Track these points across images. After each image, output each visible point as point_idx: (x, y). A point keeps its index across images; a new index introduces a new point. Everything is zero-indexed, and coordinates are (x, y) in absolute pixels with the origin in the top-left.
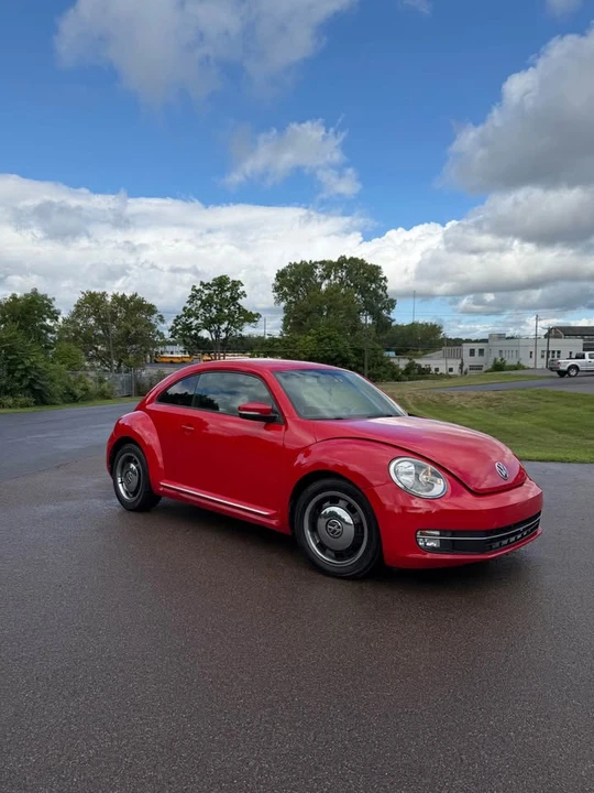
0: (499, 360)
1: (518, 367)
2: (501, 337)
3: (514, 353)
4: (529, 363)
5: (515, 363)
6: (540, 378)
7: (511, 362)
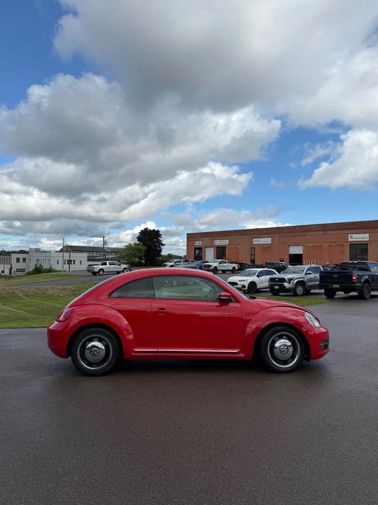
0: (38, 265)
1: (50, 270)
2: (38, 250)
3: (47, 261)
4: (58, 267)
5: (49, 267)
6: (83, 276)
7: (46, 266)
